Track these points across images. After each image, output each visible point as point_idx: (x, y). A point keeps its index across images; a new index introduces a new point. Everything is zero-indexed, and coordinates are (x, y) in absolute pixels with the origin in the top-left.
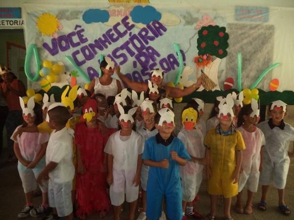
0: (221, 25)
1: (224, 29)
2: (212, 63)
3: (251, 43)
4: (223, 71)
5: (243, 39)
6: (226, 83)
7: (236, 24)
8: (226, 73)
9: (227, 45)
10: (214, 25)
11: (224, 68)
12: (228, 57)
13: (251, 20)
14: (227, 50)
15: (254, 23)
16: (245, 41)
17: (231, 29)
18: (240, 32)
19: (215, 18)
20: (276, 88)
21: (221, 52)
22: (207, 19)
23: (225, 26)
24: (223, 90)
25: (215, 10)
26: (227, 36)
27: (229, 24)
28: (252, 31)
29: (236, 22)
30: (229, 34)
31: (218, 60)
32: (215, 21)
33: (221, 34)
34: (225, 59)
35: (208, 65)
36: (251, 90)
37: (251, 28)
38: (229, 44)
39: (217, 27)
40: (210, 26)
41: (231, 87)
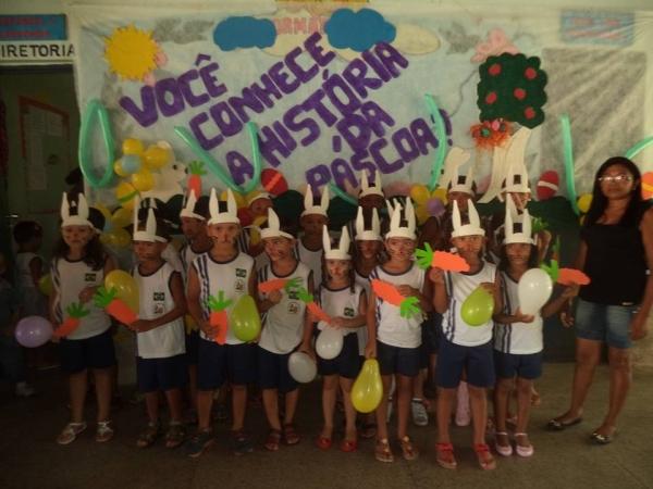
0: (529, 52)
1: (535, 61)
2: (510, 139)
3: (595, 93)
4: (534, 156)
5: (578, 85)
6: (541, 183)
7: (563, 50)
8: (543, 160)
9: (543, 98)
10: (513, 51)
11: (538, 150)
12: (546, 124)
13: (597, 42)
14: (544, 108)
15: (603, 49)
16: (583, 89)
17: (553, 61)
18: (571, 68)
19: (517, 36)
20: (651, 193)
21: (530, 112)
22: (498, 39)
23: (538, 54)
24: (537, 200)
25: (515, 17)
26: (542, 78)
27: (549, 52)
28: (598, 67)
29: (562, 46)
30: (548, 73)
31: (524, 132)
32: (516, 43)
33: (531, 73)
34: (538, 129)
35: (504, 143)
37: (597, 60)
38: (549, 94)
39: (520, 56)
40: (506, 55)
41: (554, 192)
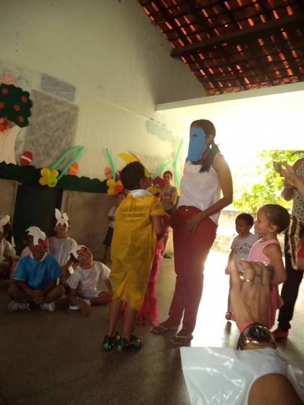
0: (25, 89)
1: (27, 94)
2: (9, 130)
3: (54, 119)
4: (21, 142)
5: (46, 112)
6: (23, 157)
7: (41, 94)
8: (25, 146)
9: (29, 114)
10: (16, 85)
11: (23, 140)
12: (29, 127)
13: (58, 95)
14: (29, 119)
15: (60, 98)
16: (49, 115)
17: (36, 97)
18: (44, 103)
19: (19, 78)
20: (76, 173)
21: (21, 119)
22: (9, 76)
23: (29, 91)
24: (20, 165)
25: (19, 69)
26: (29, 104)
27: (34, 91)
28: (57, 107)
29: (41, 91)
30: (33, 102)
31: (16, 128)
32: (18, 82)
33: (24, 99)
34: (24, 129)
35: (5, 131)
36: (51, 170)
37: (57, 103)
38: (32, 113)
39: (20, 89)
40: (12, 86)
41: (30, 163)
